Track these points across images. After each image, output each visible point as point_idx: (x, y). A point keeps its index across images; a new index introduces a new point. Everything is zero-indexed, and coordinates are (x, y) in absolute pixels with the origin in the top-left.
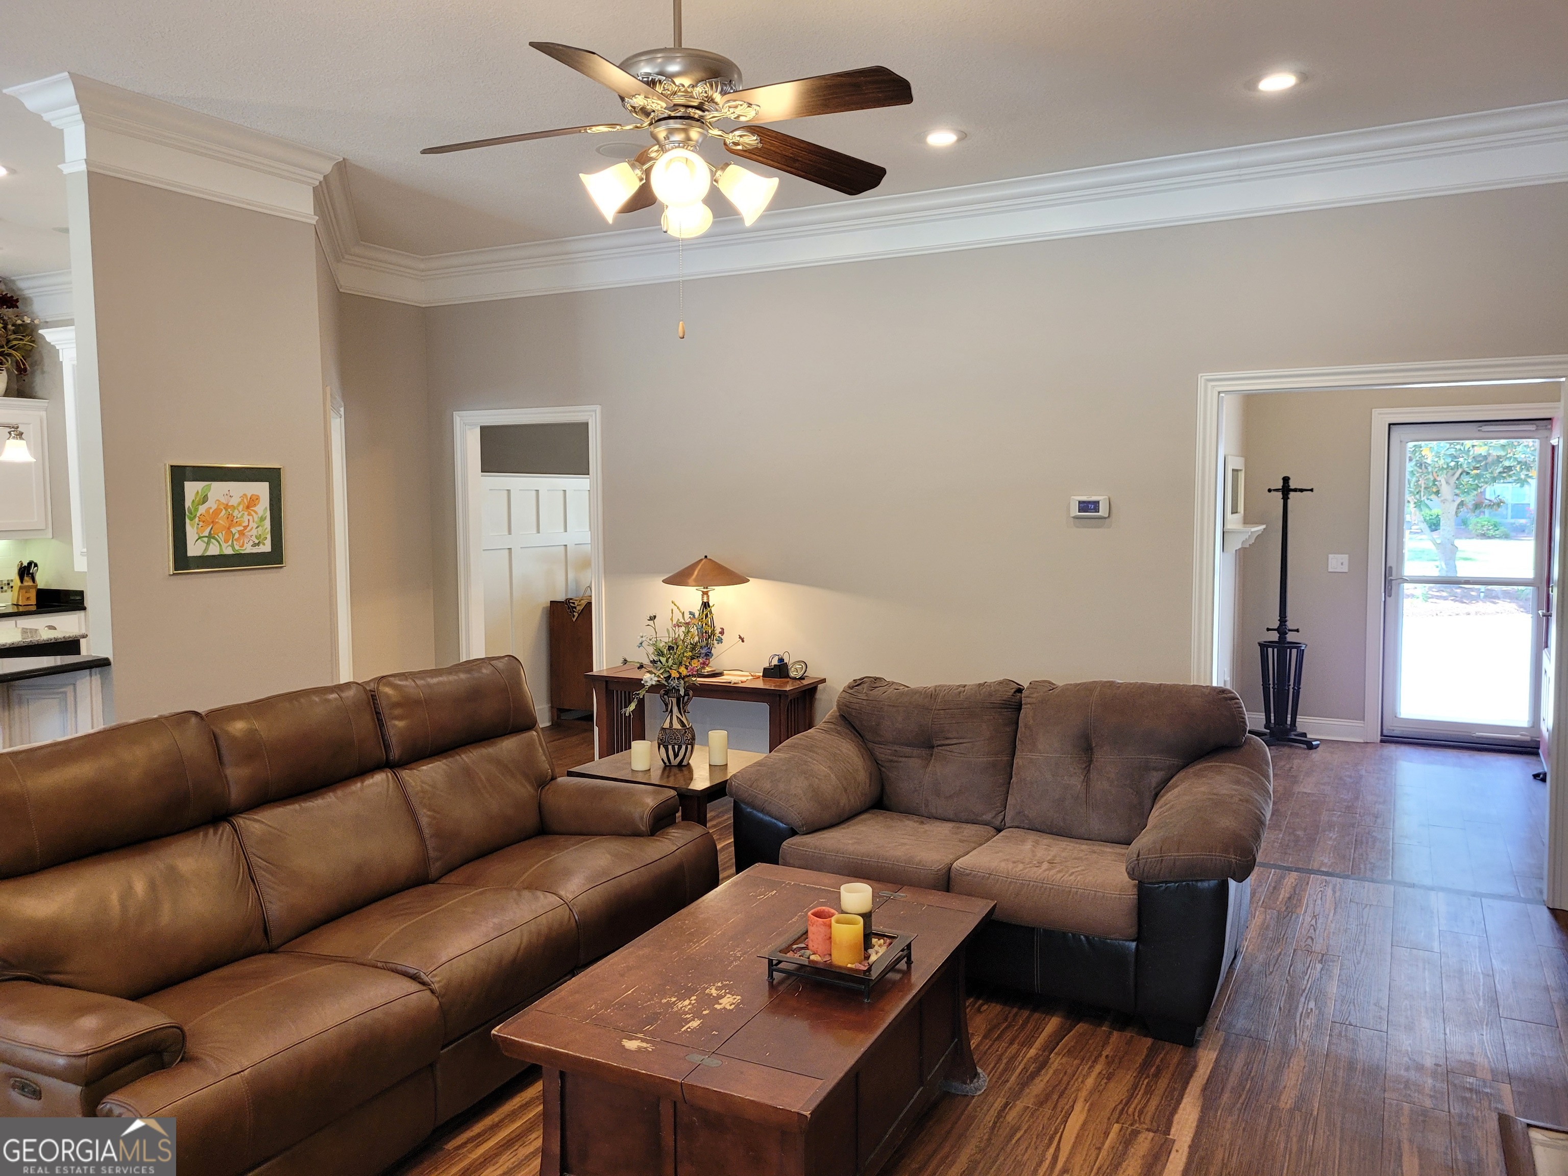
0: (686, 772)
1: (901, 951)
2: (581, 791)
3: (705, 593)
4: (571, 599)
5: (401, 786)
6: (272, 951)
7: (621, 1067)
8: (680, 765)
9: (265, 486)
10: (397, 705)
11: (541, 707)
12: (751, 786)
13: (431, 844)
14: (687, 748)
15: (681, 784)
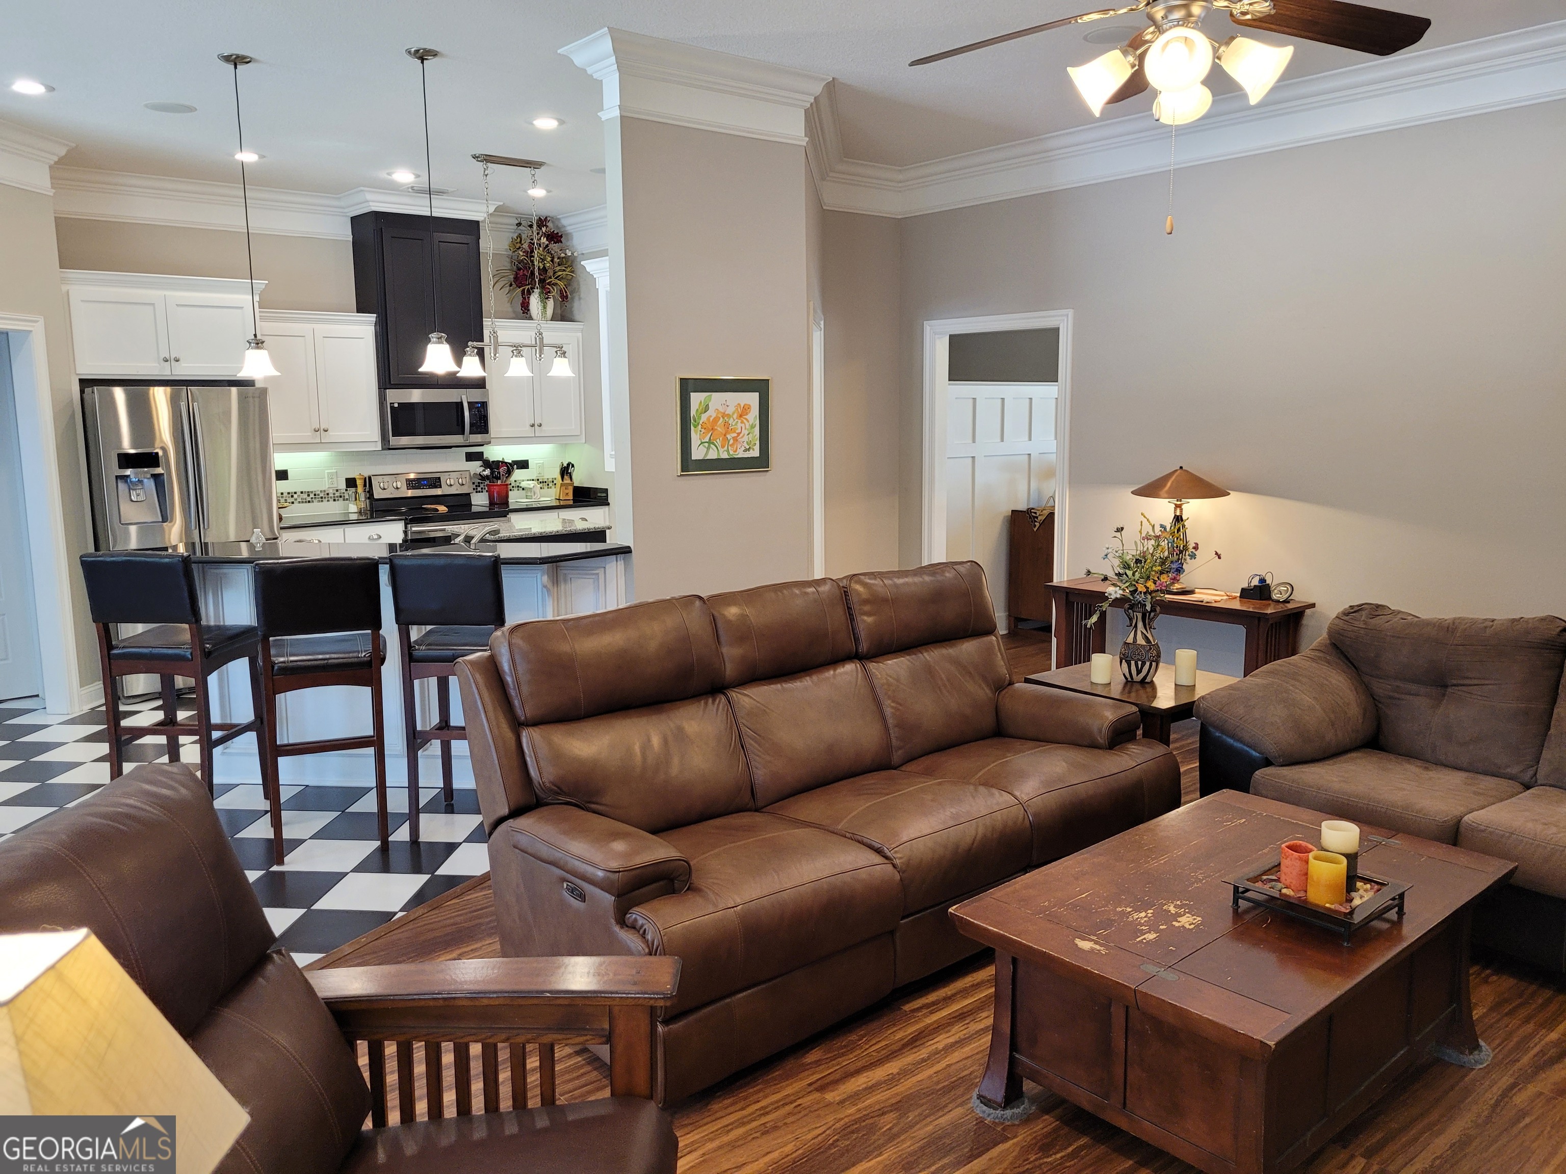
0: (1149, 690)
1: (1391, 900)
2: (1039, 699)
3: (1177, 506)
4: (1033, 509)
5: (868, 677)
6: (757, 810)
7: (1073, 964)
8: (1143, 682)
9: (755, 396)
10: (866, 602)
11: (1001, 614)
12: (1221, 710)
13: (894, 732)
14: (1151, 665)
15: (1143, 700)
